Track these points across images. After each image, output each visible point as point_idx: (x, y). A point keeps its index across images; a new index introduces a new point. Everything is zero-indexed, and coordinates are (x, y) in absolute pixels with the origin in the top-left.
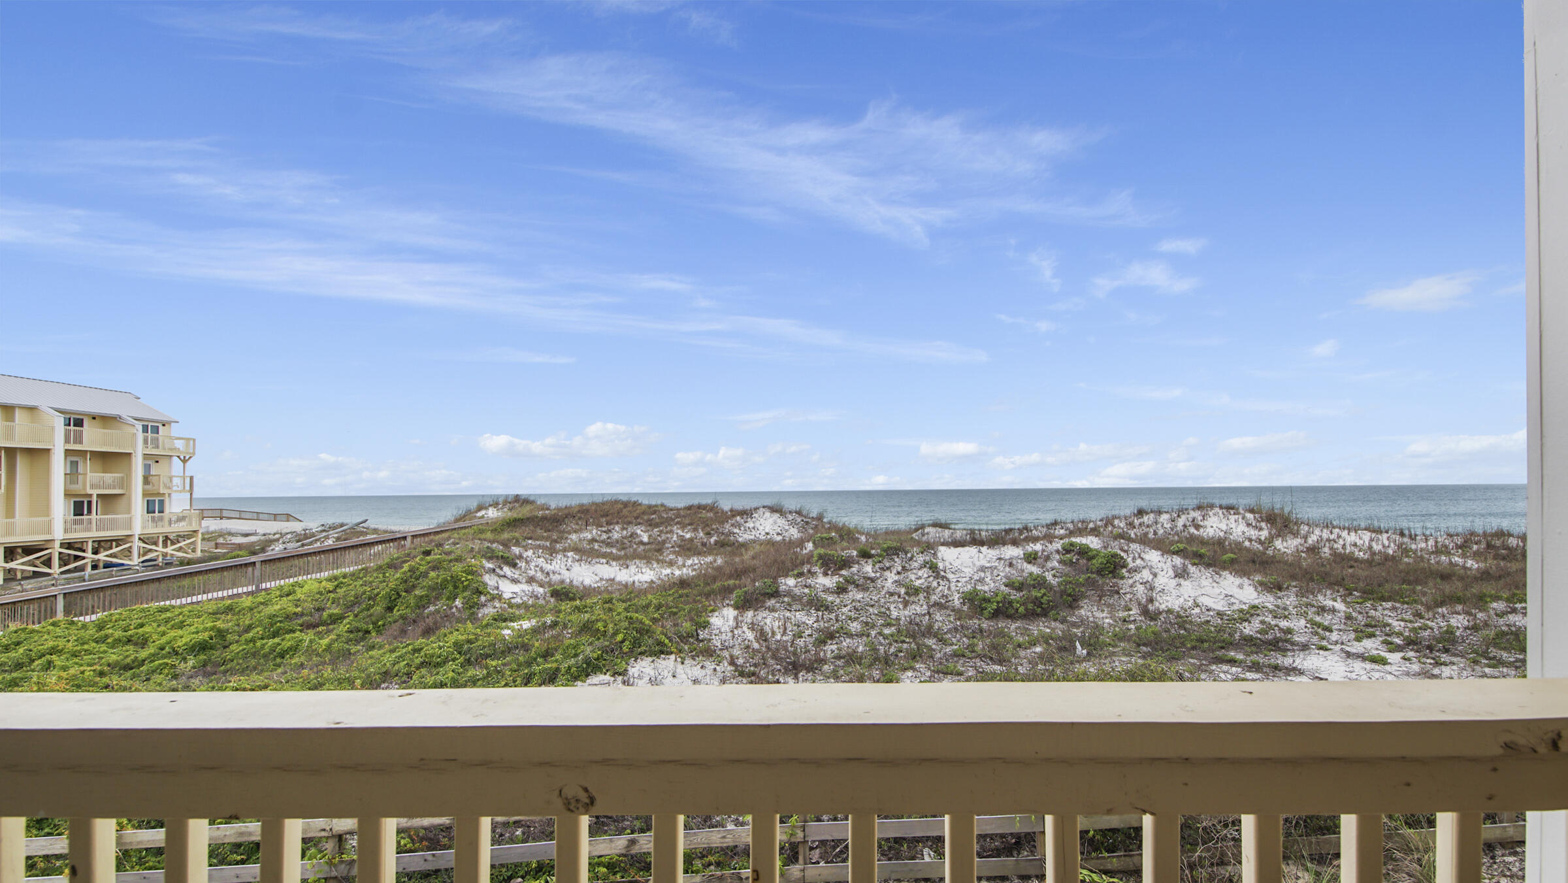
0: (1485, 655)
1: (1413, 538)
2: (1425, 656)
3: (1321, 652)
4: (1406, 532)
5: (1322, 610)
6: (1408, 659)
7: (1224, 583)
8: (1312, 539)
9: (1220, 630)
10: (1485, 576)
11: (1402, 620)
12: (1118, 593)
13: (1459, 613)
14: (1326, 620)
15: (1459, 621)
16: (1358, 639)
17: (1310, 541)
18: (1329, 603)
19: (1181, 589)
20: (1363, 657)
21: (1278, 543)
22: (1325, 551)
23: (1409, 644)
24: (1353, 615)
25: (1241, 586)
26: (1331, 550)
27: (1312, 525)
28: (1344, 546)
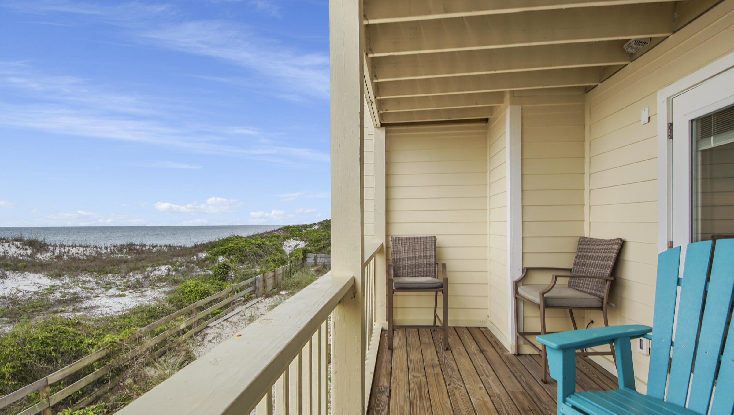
0: (154, 285)
1: (101, 248)
2: (136, 290)
4: (97, 247)
5: (84, 282)
6: (132, 293)
7: (29, 278)
8: (57, 252)
9: (41, 300)
11: (119, 280)
13: (137, 274)
14: (88, 285)
15: (140, 276)
16: (107, 290)
18: (84, 279)
19: (5, 284)
20: (113, 296)
21: (39, 256)
22: (65, 256)
23: (128, 287)
24: (98, 281)
25: (40, 278)
26: (67, 256)
27: (55, 246)
28: (73, 254)
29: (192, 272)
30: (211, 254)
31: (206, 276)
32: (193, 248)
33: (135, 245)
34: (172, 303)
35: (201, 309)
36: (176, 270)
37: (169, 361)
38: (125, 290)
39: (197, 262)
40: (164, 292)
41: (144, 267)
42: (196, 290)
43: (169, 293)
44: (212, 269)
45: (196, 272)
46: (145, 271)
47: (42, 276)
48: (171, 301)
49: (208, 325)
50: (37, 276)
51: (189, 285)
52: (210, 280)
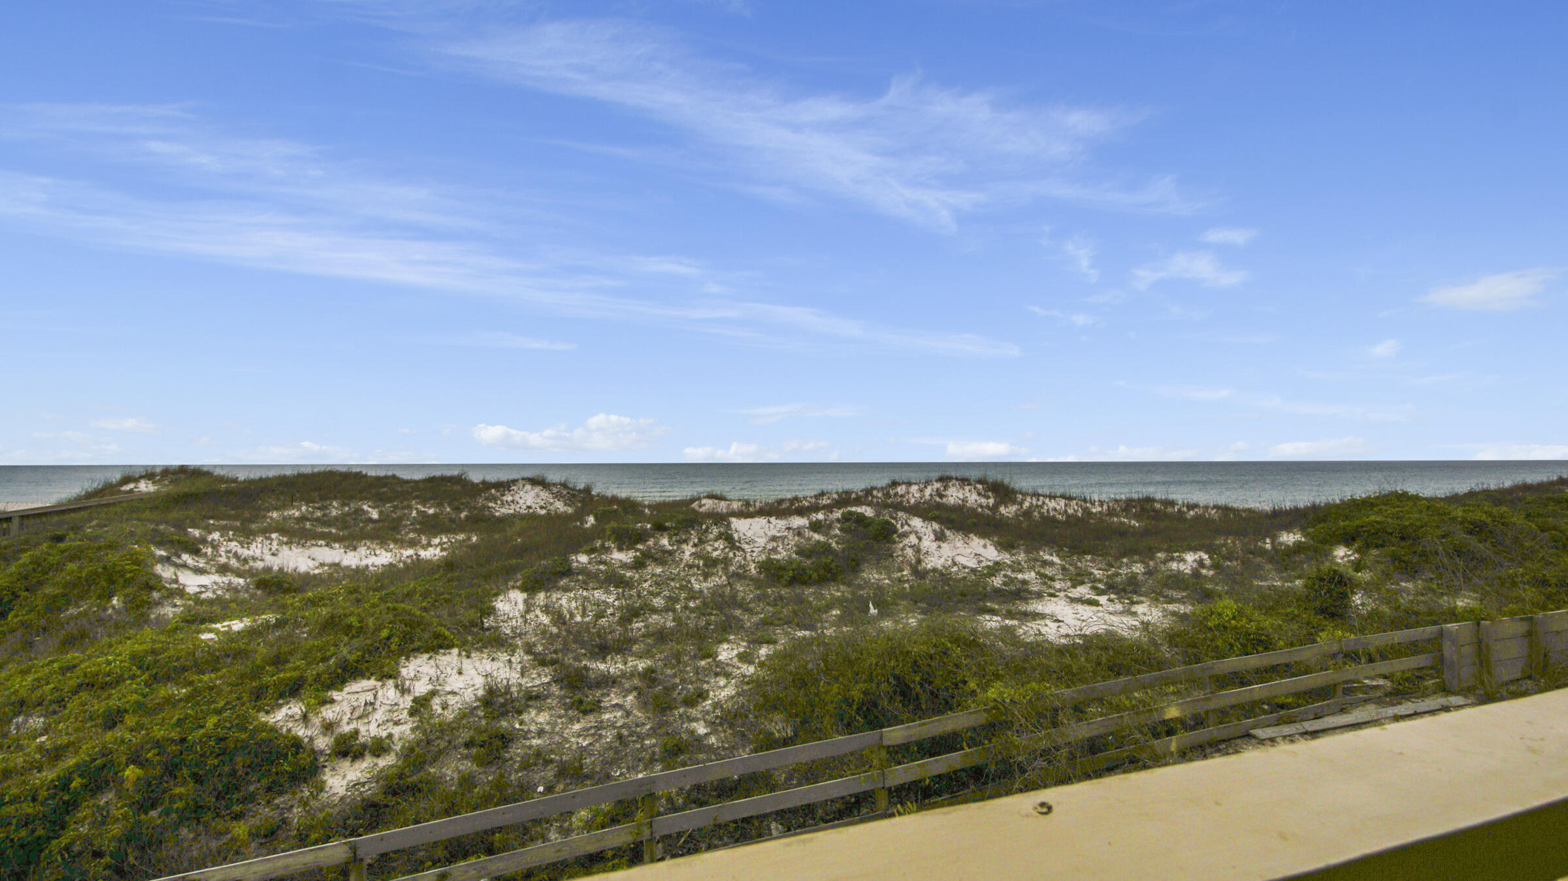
0: (1160, 594)
1: (1093, 503)
2: (1122, 597)
3: (1052, 599)
4: (1089, 499)
5: (1045, 563)
6: (1112, 601)
8: (1026, 504)
9: (976, 584)
10: (1145, 533)
11: (1100, 569)
12: (892, 556)
13: (1136, 562)
14: (1049, 571)
15: (1138, 568)
16: (1074, 586)
17: (1024, 507)
18: (1047, 557)
19: (941, 550)
20: (1079, 601)
21: (1002, 510)
22: (1036, 514)
23: (1111, 588)
24: (1067, 566)
25: (985, 546)
26: (1039, 514)
27: (1025, 494)
28: (1047, 510)
30: (1313, 539)
33: (1154, 500)
36: (1215, 566)
38: (1101, 593)
40: (1174, 614)
41: (1150, 549)
43: (1183, 618)
44: (1307, 577)
45: (1262, 579)
46: (1152, 559)
47: (988, 542)
50: (982, 542)
52: (1287, 608)
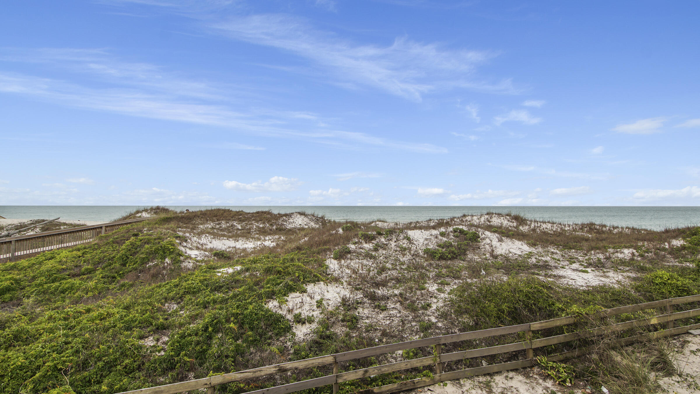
0: (617, 268)
1: (565, 226)
2: (598, 269)
3: (563, 269)
4: (562, 224)
5: (553, 253)
6: (593, 271)
7: (515, 243)
8: (533, 226)
9: (523, 262)
11: (581, 256)
12: (479, 248)
13: (598, 253)
14: (555, 256)
15: (601, 256)
16: (571, 264)
18: (552, 250)
19: (503, 246)
20: (577, 270)
21: (521, 228)
22: (538, 230)
23: (590, 265)
24: (564, 254)
25: (522, 245)
26: (539, 230)
27: (531, 221)
28: (543, 228)
29: (663, 261)
30: (690, 243)
31: (683, 269)
32: (663, 232)
33: (595, 224)
34: (639, 292)
35: (678, 308)
36: (641, 256)
37: (638, 355)
38: (587, 267)
39: (670, 250)
40: (629, 277)
41: (604, 247)
42: (671, 284)
43: (634, 279)
44: (693, 261)
45: (668, 262)
46: (606, 252)
47: (523, 243)
48: (637, 289)
49: (690, 331)
50: (520, 243)
51: (661, 276)
52: (690, 275)
